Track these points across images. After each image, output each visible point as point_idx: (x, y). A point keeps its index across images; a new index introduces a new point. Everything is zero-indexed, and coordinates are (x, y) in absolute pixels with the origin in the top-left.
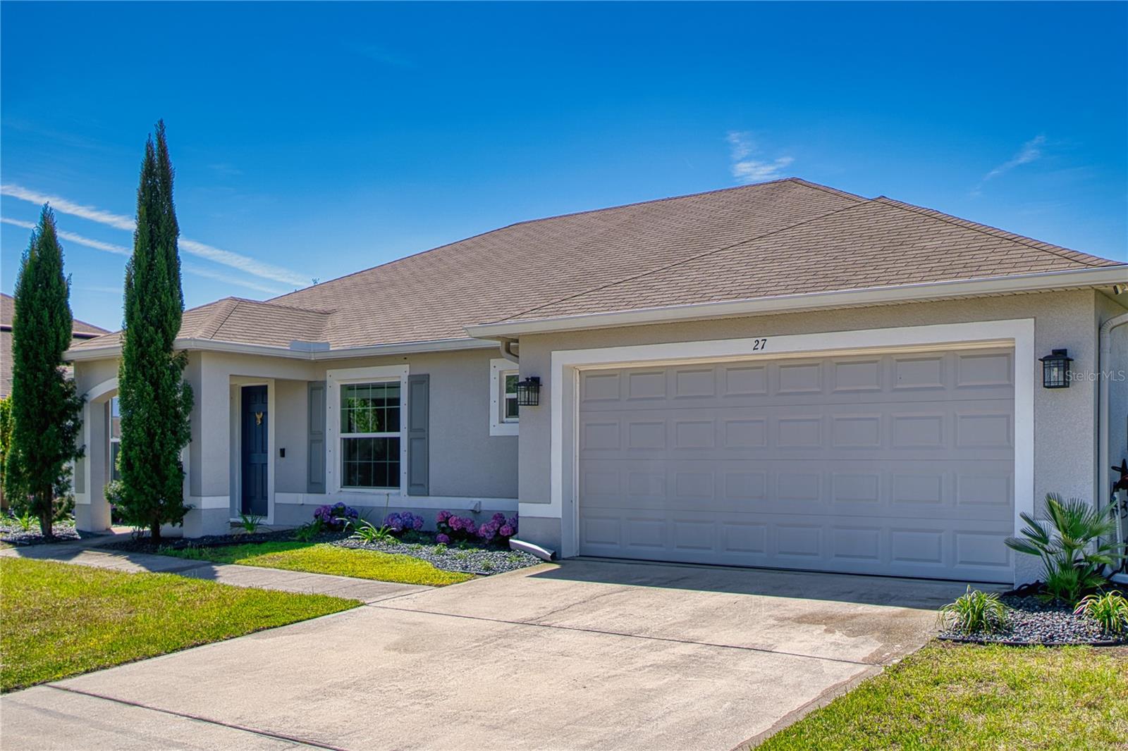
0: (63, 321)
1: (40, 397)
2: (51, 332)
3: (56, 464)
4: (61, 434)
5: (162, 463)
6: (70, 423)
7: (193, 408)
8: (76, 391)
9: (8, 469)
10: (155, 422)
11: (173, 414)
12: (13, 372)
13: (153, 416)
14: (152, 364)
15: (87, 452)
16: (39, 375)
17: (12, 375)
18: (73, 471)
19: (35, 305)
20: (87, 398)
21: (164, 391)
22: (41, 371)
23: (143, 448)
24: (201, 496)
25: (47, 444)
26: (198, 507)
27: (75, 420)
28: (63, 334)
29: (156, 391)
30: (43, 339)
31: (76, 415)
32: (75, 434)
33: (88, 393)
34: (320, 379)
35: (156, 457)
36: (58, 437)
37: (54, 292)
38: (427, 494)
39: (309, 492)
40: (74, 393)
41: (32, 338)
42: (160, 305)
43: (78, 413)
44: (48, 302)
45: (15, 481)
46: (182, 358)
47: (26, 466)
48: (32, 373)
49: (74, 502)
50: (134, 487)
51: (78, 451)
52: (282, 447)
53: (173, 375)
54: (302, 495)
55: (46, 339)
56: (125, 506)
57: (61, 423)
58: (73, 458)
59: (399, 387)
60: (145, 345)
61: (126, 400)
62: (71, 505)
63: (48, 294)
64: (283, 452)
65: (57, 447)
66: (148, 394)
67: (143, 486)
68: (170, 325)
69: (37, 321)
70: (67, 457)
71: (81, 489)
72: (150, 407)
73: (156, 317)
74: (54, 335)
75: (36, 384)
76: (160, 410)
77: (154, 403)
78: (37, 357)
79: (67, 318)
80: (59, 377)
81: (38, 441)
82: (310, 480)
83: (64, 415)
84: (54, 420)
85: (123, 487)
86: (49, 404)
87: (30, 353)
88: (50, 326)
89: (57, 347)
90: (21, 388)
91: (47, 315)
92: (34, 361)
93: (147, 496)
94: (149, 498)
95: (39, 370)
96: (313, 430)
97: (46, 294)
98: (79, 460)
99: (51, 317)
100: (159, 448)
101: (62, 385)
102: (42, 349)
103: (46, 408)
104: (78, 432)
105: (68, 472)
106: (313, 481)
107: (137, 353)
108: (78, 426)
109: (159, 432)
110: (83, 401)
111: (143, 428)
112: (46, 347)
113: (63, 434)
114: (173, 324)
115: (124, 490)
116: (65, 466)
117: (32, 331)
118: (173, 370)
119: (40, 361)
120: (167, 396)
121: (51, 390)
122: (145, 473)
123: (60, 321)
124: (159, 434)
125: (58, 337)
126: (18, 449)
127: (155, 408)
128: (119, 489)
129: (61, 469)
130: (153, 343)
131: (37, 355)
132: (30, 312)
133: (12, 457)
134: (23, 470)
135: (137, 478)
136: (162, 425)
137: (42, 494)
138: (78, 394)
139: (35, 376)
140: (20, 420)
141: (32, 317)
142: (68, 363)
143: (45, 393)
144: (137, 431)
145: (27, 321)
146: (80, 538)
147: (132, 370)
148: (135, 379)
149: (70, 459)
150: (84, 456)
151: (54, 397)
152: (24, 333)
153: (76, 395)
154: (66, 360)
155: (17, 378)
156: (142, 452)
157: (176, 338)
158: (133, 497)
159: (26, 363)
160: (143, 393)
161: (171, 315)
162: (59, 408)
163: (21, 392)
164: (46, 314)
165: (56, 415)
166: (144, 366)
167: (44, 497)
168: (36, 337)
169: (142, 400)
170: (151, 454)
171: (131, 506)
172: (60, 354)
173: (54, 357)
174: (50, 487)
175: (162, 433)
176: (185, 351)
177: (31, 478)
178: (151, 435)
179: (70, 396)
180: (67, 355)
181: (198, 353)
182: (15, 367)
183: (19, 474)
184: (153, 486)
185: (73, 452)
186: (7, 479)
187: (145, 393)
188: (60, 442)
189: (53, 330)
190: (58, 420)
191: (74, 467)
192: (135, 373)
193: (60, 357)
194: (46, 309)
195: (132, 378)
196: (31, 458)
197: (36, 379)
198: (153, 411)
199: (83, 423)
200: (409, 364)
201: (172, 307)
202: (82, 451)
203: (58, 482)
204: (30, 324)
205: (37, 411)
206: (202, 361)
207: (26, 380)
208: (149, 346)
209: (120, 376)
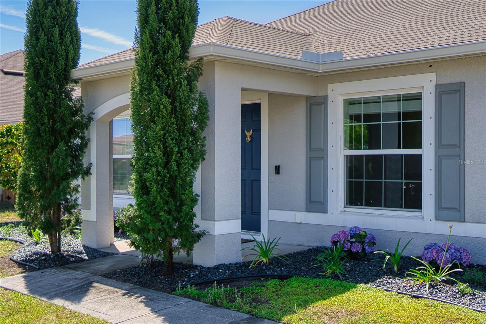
0: (72, 39)
1: (51, 116)
2: (61, 50)
3: (65, 183)
4: (69, 153)
5: (178, 186)
6: (78, 141)
7: (208, 122)
8: (83, 109)
9: (20, 188)
10: (172, 140)
11: (190, 131)
12: (25, 91)
13: (168, 132)
14: (168, 73)
15: (93, 170)
16: (49, 93)
17: (24, 93)
18: (80, 189)
19: (46, 22)
20: (93, 116)
21: (181, 103)
22: (51, 89)
23: (160, 169)
24: (215, 221)
25: (57, 163)
26: (211, 233)
27: (82, 138)
28: (72, 52)
29: (172, 103)
30: (54, 56)
31: (84, 133)
32: (82, 152)
33: (94, 112)
34: (321, 94)
35: (173, 179)
36: (66, 155)
37: (63, 9)
38: (463, 220)
39: (308, 210)
40: (81, 111)
41: (43, 56)
42: (177, 6)
43: (85, 131)
44: (58, 20)
45: (26, 199)
46: (197, 68)
47: (37, 185)
48: (42, 92)
49: (82, 219)
50: (149, 213)
51: (85, 169)
52: (277, 165)
53: (191, 86)
54: (300, 213)
55: (56, 57)
56: (138, 235)
57: (69, 142)
58: (80, 176)
59: (421, 99)
60: (161, 52)
61: (139, 115)
62: (78, 222)
63: (58, 11)
64: (277, 170)
65: (65, 166)
66: (165, 107)
67: (159, 213)
68: (187, 30)
69: (48, 39)
70: (75, 175)
71: (88, 207)
72: (167, 122)
73: (173, 20)
74: (64, 53)
75: (46, 102)
76: (177, 125)
77: (170, 118)
78: (47, 75)
79: (76, 36)
80: (68, 96)
81: (48, 159)
82: (310, 200)
83: (72, 133)
84: (63, 138)
85: (136, 214)
86: (59, 122)
87: (41, 71)
88: (60, 43)
89: (66, 65)
90: (32, 106)
91: (58, 33)
92: (44, 79)
93: (163, 224)
94: (165, 226)
95: (49, 88)
96: (312, 147)
97: (56, 11)
98: (86, 178)
99: (61, 34)
100: (176, 168)
101: (71, 104)
102: (52, 67)
103: (55, 126)
104: (84, 151)
105: (76, 189)
106: (312, 200)
107: (152, 62)
108: (85, 144)
109: (176, 150)
110: (90, 119)
111: (159, 146)
112: (55, 65)
113: (71, 152)
114: (190, 28)
115: (137, 217)
116: (74, 183)
117: (43, 49)
118: (191, 80)
119: (50, 79)
120: (185, 109)
121: (60, 108)
122: (161, 198)
123: (70, 39)
124: (175, 153)
125: (67, 55)
126: (30, 167)
127: (172, 123)
128: (132, 215)
129: (69, 187)
130: (169, 49)
131: (47, 73)
132: (41, 30)
133: (24, 175)
134: (34, 188)
135: (153, 203)
136: (179, 143)
137: (52, 212)
138: (85, 112)
139: (46, 95)
140: (31, 139)
141: (43, 35)
142: (76, 82)
143: (55, 112)
144: (153, 150)
145: (38, 39)
146: (86, 258)
147: (147, 80)
148: (150, 89)
149: (78, 177)
150: (91, 174)
151: (64, 115)
152: (36, 51)
153: (83, 113)
154: (74, 78)
155: (29, 96)
156: (159, 173)
157: (193, 45)
158: (148, 225)
159: (37, 81)
160: (159, 106)
161: (188, 18)
162: (68, 127)
163: (32, 109)
164: (56, 31)
165: (65, 133)
166: (159, 76)
167: (53, 215)
168: (46, 55)
169: (158, 114)
170: (168, 176)
171: (145, 235)
172: (69, 72)
173: (63, 74)
174: (59, 204)
175: (178, 152)
176: (201, 59)
177: (42, 197)
178: (167, 154)
179: (77, 115)
180: (75, 73)
181: (212, 63)
182: (27, 86)
183: (30, 192)
184: (169, 212)
185: (80, 169)
186: (20, 197)
187: (162, 107)
188: (69, 160)
189: (63, 47)
190: (67, 138)
191: (81, 185)
192: (150, 82)
193: (69, 75)
194: (57, 26)
195: (146, 89)
196: (41, 176)
197: (47, 98)
198: (170, 126)
199: (90, 141)
200: (436, 72)
201: (190, 9)
202: (89, 169)
203: (66, 200)
204: (41, 41)
205: (47, 129)
206: (216, 72)
207: (37, 98)
208: (165, 53)
209: (133, 89)
